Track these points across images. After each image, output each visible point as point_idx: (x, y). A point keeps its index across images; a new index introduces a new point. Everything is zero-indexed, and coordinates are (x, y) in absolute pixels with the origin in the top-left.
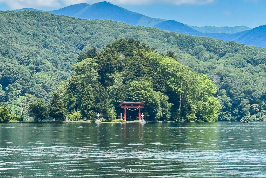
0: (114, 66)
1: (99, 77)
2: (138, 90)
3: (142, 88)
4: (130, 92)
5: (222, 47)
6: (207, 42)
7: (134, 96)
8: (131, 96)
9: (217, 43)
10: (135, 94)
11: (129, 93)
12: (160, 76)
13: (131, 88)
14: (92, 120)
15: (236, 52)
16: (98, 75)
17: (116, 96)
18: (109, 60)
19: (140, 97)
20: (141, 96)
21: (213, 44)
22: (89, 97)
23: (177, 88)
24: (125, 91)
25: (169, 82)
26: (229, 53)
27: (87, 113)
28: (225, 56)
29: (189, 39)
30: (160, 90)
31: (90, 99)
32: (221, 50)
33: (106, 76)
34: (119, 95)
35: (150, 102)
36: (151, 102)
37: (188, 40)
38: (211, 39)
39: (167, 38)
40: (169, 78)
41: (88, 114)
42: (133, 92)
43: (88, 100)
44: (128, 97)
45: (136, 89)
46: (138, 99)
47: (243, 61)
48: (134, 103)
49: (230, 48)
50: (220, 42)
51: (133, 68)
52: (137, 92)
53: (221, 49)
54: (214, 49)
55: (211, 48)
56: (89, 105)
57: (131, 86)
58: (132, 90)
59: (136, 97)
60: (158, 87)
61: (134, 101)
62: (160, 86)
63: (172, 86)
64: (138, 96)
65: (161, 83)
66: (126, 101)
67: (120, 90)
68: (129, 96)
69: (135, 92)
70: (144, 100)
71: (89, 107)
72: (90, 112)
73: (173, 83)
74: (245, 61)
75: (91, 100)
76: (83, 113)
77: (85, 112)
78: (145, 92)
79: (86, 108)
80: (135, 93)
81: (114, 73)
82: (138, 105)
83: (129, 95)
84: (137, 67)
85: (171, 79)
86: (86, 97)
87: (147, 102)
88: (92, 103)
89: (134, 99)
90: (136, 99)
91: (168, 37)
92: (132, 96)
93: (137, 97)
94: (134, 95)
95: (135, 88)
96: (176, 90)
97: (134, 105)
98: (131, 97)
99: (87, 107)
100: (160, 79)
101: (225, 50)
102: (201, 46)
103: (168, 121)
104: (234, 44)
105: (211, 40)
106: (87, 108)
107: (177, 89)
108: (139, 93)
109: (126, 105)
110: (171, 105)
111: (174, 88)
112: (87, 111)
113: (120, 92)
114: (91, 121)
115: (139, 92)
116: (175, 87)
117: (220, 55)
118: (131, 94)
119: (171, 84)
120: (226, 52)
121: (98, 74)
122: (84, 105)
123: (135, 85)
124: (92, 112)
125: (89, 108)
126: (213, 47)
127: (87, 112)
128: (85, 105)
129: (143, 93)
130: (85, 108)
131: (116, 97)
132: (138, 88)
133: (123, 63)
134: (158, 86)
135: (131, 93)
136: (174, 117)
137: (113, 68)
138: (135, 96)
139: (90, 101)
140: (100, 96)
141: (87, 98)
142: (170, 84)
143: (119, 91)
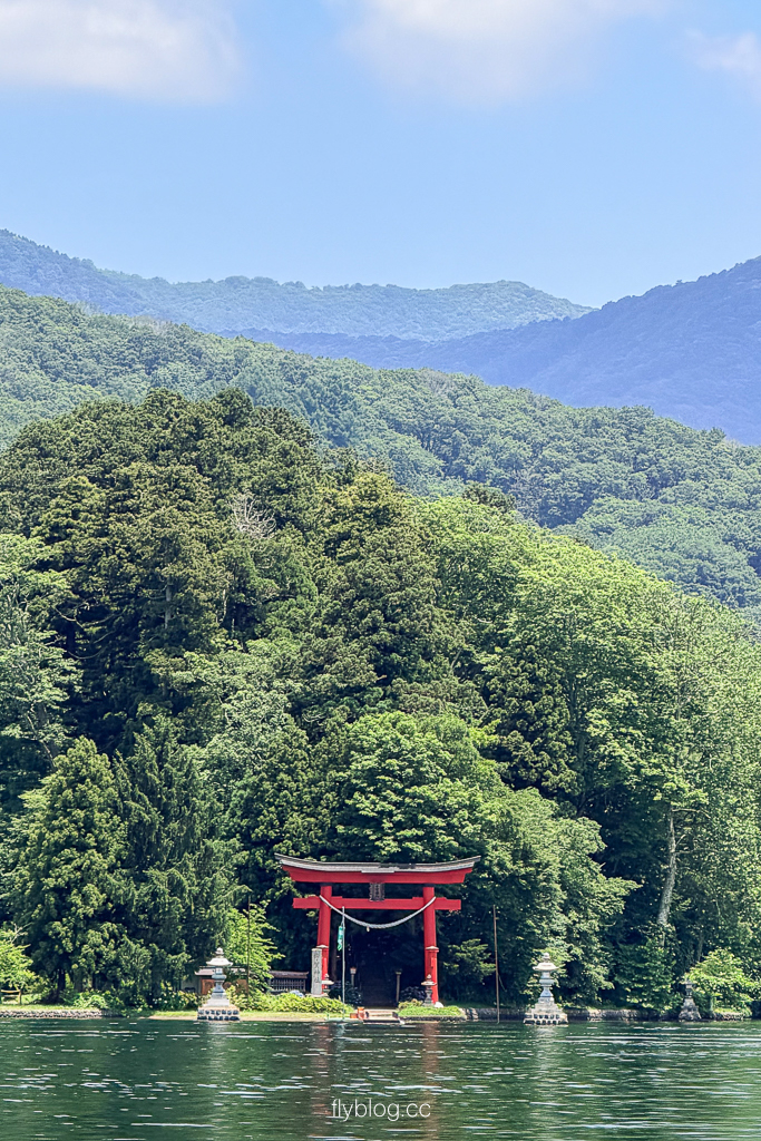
0: (203, 596)
1: (73, 677)
2: (419, 779)
3: (442, 763)
4: (356, 795)
5: (560, 450)
6: (448, 413)
7: (387, 824)
8: (366, 821)
9: (523, 423)
10: (398, 805)
11: (350, 802)
12: (533, 679)
13: (370, 762)
14: (107, 998)
15: (668, 490)
16: (67, 664)
17: (242, 817)
18: (170, 548)
19: (430, 830)
20: (440, 822)
21: (493, 430)
22: (89, 825)
23: (657, 766)
24: (313, 782)
25: (598, 724)
26: (614, 501)
27: (73, 941)
28: (588, 520)
29: (314, 388)
30: (534, 777)
31: (91, 841)
32: (556, 476)
33: (144, 670)
34: (270, 814)
35: (501, 865)
36: (509, 865)
37: (302, 395)
38: (469, 387)
39: (143, 373)
40: (602, 694)
41: (77, 951)
42: (376, 792)
43: (83, 848)
44: (340, 829)
45: (402, 769)
46: (417, 847)
47: (727, 561)
48: (392, 870)
49: (620, 458)
50: (539, 413)
51: (362, 615)
52: (414, 797)
53: (551, 464)
54: (498, 464)
55: (481, 456)
56: (90, 888)
57: (362, 750)
58: (370, 775)
59: (408, 833)
60: (522, 760)
61: (392, 859)
62: (537, 750)
63: (621, 752)
64: (420, 826)
65: (545, 726)
66: (323, 858)
67: (282, 775)
68: (347, 823)
69: (397, 792)
70: (461, 856)
71: (85, 898)
72: (94, 936)
73: (631, 730)
74: (742, 556)
75: (101, 848)
76: (43, 944)
77: (58, 939)
78: (466, 794)
79: (63, 908)
80: (394, 798)
81: (211, 651)
82: (414, 890)
83: (353, 818)
84: (394, 608)
85: (616, 700)
86: (61, 828)
87: (480, 867)
88: (111, 869)
89: (390, 846)
90: (408, 844)
91: (150, 366)
92: (375, 823)
93: (415, 831)
94: (390, 815)
95: (394, 761)
96: (654, 778)
97: (392, 891)
98: (368, 832)
99: (76, 899)
100: (532, 697)
101: (587, 472)
102: (402, 441)
103: (592, 1011)
104: (649, 430)
105: (472, 397)
106: (72, 905)
107: (656, 772)
108: (428, 801)
109: (328, 890)
110: (624, 892)
111: (638, 768)
112: (75, 929)
113: (280, 788)
114: (104, 1005)
115: (429, 793)
116: (643, 756)
117: (544, 508)
118: (366, 805)
119: (616, 737)
120: (589, 492)
121: (66, 656)
122: (51, 882)
123: (397, 742)
124: (107, 935)
125: (91, 911)
126: (495, 451)
127: (75, 933)
128: (56, 889)
129: (451, 801)
130: (56, 906)
131: (251, 828)
132: (420, 763)
133: (266, 574)
134: (517, 748)
135: (367, 803)
136: (630, 977)
137: (199, 612)
138: (399, 826)
139: (97, 857)
140: (166, 822)
141: (75, 833)
142: (604, 741)
143: (267, 785)
